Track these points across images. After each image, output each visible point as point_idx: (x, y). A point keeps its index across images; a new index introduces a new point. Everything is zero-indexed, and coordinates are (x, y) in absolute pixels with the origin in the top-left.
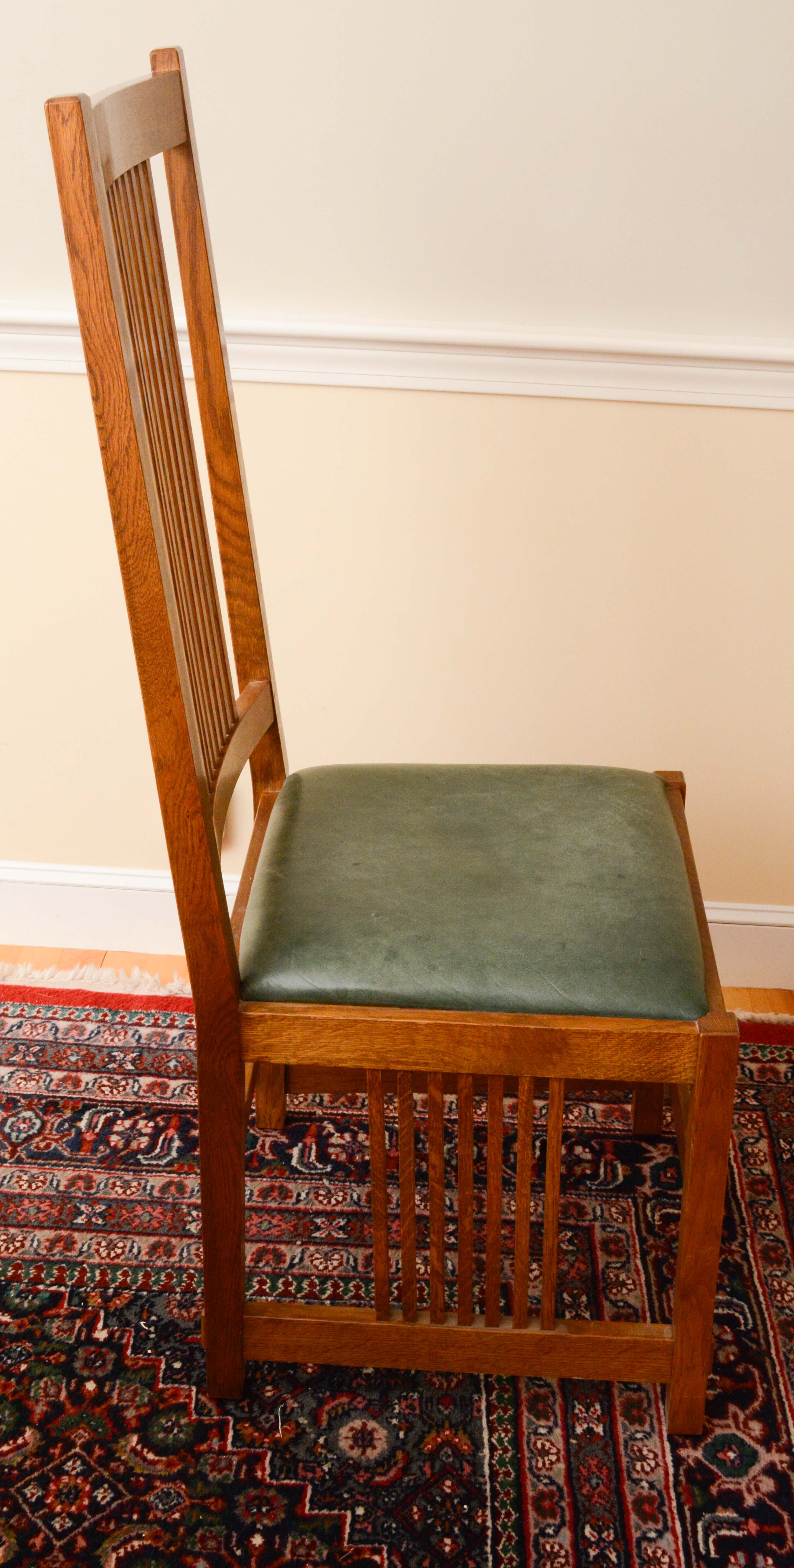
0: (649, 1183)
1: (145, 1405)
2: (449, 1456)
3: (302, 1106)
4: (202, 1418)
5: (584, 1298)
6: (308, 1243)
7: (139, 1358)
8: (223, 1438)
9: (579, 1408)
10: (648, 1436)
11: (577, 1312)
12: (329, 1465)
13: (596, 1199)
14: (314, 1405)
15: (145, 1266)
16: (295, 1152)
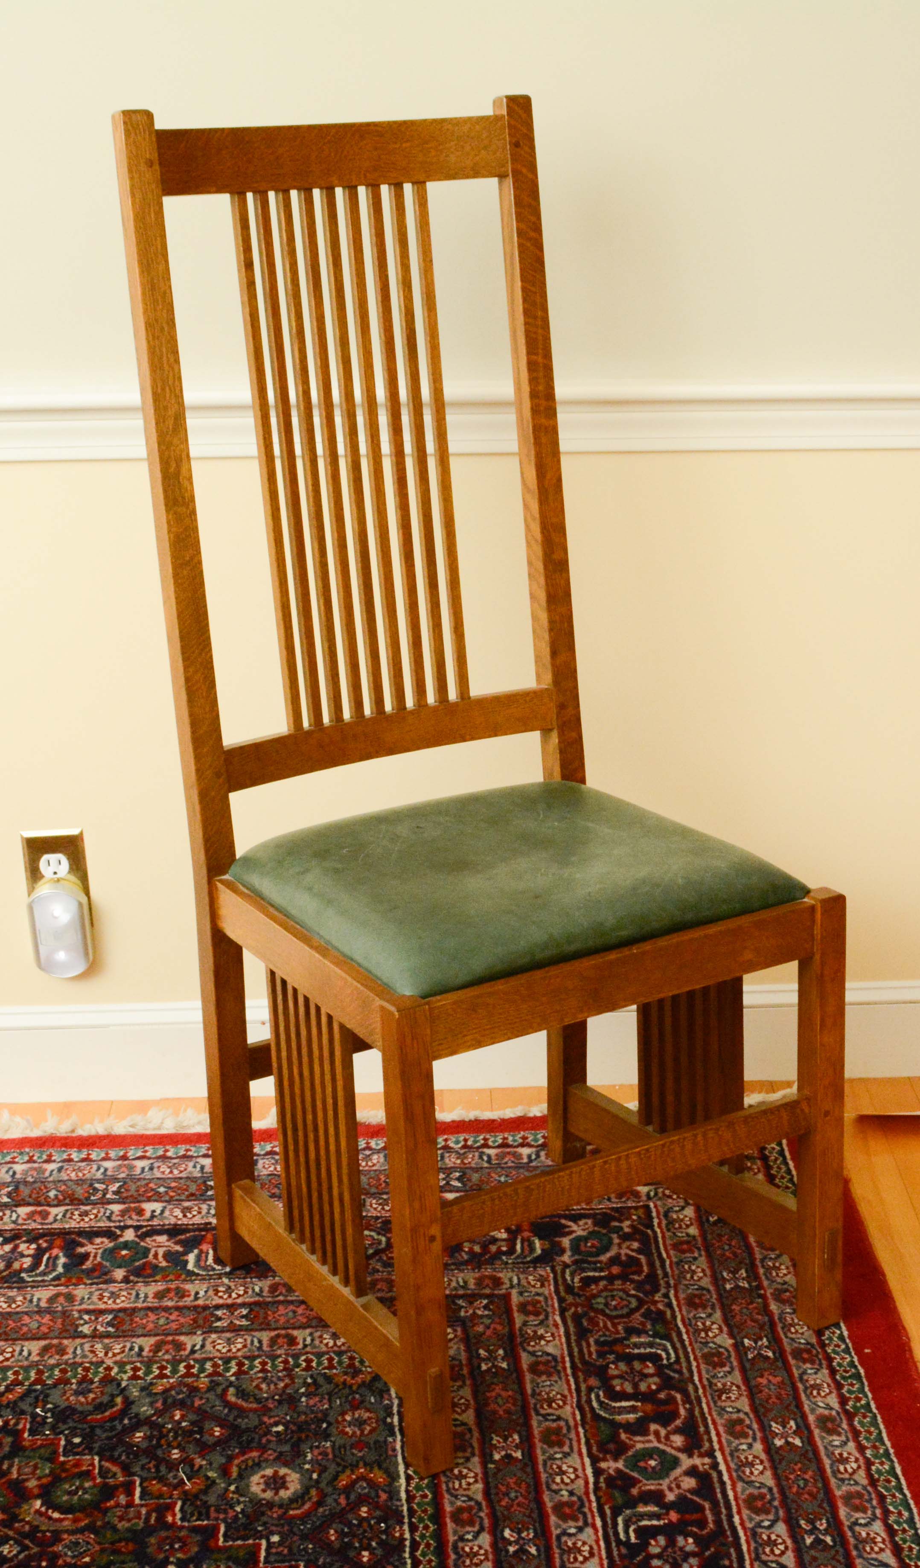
0: (569, 1253)
1: (46, 1476)
2: (365, 1488)
3: (196, 1218)
4: (107, 1480)
5: (501, 1352)
6: (211, 1332)
7: (38, 1439)
8: (130, 1493)
9: (496, 1439)
10: (566, 1455)
11: (494, 1363)
12: (242, 1506)
13: (513, 1271)
14: (224, 1461)
15: (37, 1365)
16: (191, 1258)
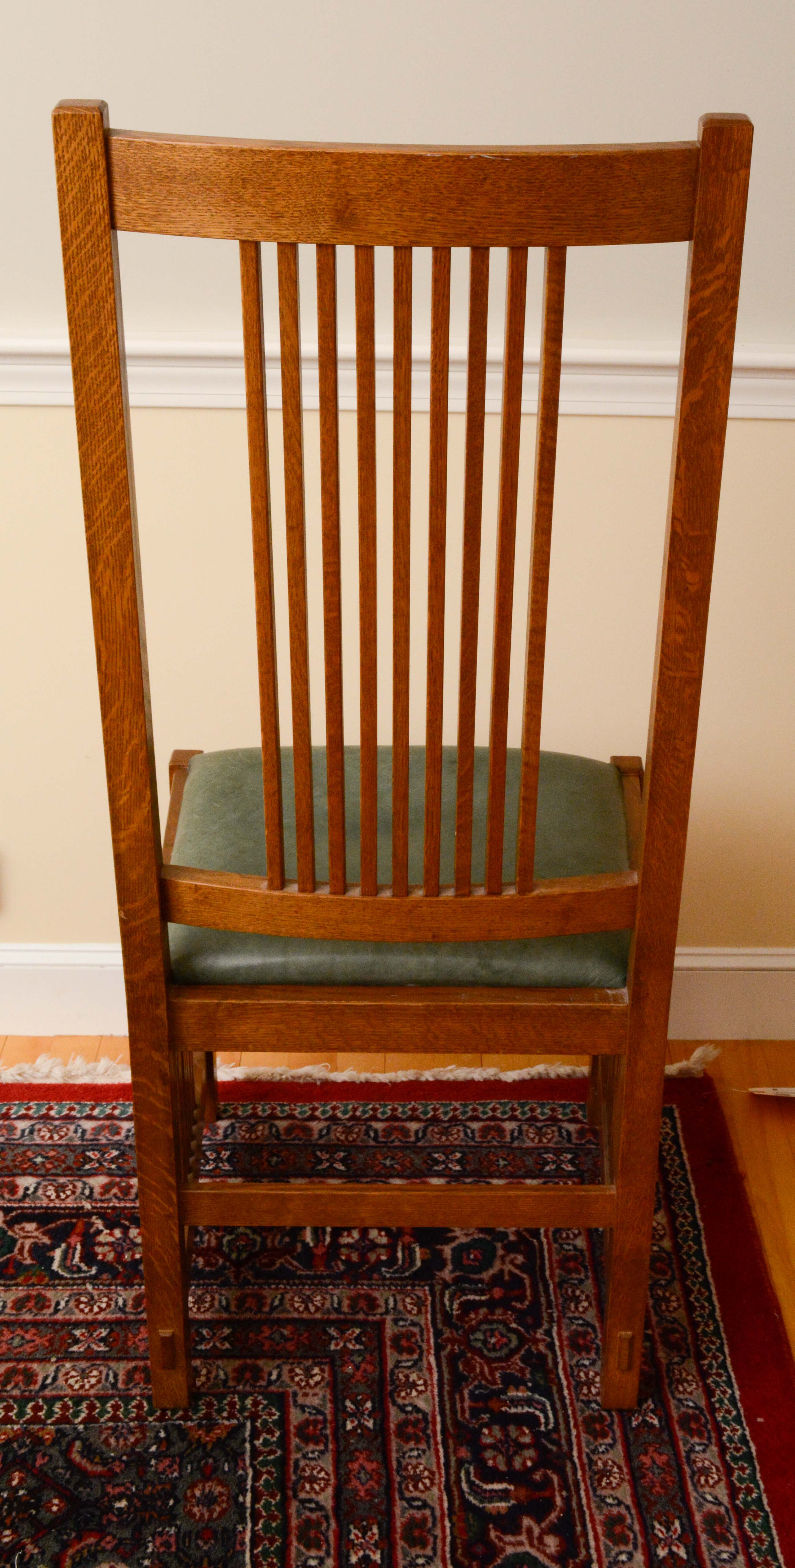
0: (450, 1267)
3: (69, 1200)
5: (369, 1405)
6: (64, 1359)
9: (354, 1533)
10: (428, 1560)
11: (359, 1421)
13: (390, 1289)
14: (57, 1550)
16: (58, 1254)
